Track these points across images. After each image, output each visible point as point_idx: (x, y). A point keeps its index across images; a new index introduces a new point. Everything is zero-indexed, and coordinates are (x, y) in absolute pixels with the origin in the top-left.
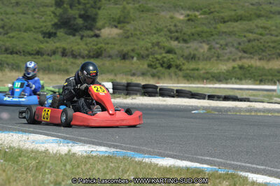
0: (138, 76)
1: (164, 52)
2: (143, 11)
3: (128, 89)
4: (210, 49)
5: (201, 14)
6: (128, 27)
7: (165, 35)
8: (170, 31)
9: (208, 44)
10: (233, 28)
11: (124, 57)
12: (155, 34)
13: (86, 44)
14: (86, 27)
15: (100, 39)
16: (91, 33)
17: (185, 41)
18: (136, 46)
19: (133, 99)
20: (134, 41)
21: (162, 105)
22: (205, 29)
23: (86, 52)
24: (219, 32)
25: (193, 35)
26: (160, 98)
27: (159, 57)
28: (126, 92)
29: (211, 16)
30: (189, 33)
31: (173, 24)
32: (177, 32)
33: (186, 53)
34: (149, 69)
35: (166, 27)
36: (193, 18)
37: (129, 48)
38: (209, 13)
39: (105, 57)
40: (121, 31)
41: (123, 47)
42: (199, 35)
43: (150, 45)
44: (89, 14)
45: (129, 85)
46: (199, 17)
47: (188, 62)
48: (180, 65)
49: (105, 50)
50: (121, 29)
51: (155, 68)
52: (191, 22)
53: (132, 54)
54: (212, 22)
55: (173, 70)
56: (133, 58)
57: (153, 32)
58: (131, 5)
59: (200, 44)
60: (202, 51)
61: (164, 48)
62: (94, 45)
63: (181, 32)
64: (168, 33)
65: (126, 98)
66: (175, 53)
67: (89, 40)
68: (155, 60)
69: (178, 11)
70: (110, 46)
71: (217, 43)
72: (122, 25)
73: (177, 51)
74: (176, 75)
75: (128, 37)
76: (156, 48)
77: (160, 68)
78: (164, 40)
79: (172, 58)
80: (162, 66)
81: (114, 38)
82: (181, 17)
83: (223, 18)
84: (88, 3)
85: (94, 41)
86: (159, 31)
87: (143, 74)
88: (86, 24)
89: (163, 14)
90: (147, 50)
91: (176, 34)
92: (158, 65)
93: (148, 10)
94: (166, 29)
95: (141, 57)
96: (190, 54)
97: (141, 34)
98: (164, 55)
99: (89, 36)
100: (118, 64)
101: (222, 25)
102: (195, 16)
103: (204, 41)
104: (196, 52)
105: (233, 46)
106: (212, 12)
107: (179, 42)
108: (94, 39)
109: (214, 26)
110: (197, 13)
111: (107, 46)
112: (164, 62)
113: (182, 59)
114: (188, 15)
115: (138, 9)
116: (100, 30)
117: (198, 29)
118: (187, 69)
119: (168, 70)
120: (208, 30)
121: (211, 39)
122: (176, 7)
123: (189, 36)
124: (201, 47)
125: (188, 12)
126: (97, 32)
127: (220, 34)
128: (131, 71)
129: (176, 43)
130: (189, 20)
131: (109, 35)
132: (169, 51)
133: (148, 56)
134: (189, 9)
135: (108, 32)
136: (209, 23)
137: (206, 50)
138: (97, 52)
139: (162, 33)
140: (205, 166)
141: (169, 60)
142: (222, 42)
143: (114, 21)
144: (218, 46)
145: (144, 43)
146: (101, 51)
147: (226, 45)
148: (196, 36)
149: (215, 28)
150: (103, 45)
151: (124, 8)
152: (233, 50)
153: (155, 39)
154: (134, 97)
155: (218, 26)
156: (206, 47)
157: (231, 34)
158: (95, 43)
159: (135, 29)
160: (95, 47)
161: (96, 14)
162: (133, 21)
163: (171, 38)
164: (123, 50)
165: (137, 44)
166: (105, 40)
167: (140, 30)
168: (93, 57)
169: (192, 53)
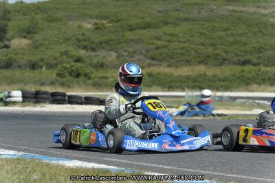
0: (48, 85)
1: (72, 60)
2: (51, 21)
3: (37, 98)
4: (118, 57)
5: (108, 23)
6: (37, 37)
7: (74, 44)
8: (78, 40)
9: (116, 52)
10: (141, 35)
11: (33, 66)
12: (63, 43)
15: (10, 50)
16: (1, 44)
17: (93, 50)
18: (45, 56)
19: (42, 107)
21: (70, 112)
22: (113, 37)
25: (101, 43)
26: (69, 106)
27: (67, 66)
28: (35, 100)
29: (119, 24)
30: (97, 41)
31: (80, 33)
32: (85, 40)
33: (94, 61)
34: (59, 78)
35: (74, 36)
36: (100, 26)
37: (38, 58)
38: (117, 22)
39: (15, 67)
40: (30, 41)
41: (31, 58)
42: (106, 43)
43: (58, 54)
45: (37, 93)
46: (107, 25)
47: (96, 70)
48: (88, 74)
49: (15, 60)
50: (30, 39)
51: (64, 77)
52: (98, 31)
53: (41, 64)
54: (120, 30)
55: (82, 78)
56: (41, 67)
57: (61, 41)
58: (39, 16)
59: (109, 53)
60: (110, 59)
61: (72, 56)
62: (4, 56)
63: (89, 40)
64: (76, 42)
65: (35, 106)
66: (83, 62)
68: (63, 69)
69: (86, 20)
70: (19, 56)
71: (125, 51)
72: (32, 35)
73: (85, 59)
74: (85, 83)
75: (37, 47)
76: (65, 57)
77: (69, 77)
78: (72, 48)
79: (81, 67)
80: (71, 75)
81: (23, 49)
82: (89, 26)
83: (130, 26)
85: (4, 52)
86: (67, 40)
87: (52, 83)
89: (70, 23)
90: (56, 59)
91: (84, 43)
92: (67, 74)
93: (56, 20)
94: (73, 38)
95: (50, 67)
96: (98, 63)
97: (49, 44)
98: (73, 64)
100: (28, 73)
101: (130, 32)
102: (103, 25)
103: (112, 50)
104: (104, 61)
105: (141, 53)
106: (120, 20)
107: (87, 51)
108: (5, 49)
109: (122, 34)
110: (105, 22)
111: (16, 56)
112: (72, 71)
113: (90, 67)
114: (96, 24)
115: (46, 19)
116: (9, 40)
117: (106, 37)
118: (96, 77)
119: (77, 79)
120: (116, 38)
121: (119, 46)
122: (83, 16)
123: (97, 44)
124: (109, 55)
125: (95, 21)
126: (7, 43)
127: (128, 41)
128: (40, 80)
129: (84, 51)
130: (96, 28)
131: (19, 45)
132: (78, 60)
133: (56, 65)
134: (97, 17)
135: (18, 43)
136: (117, 31)
137: (114, 58)
138: (7, 63)
139: (70, 42)
141: (77, 68)
142: (130, 50)
143: (23, 31)
144: (126, 53)
145: (53, 53)
146: (11, 62)
147: (134, 52)
148: (104, 45)
149: (123, 36)
150: (12, 55)
151: (33, 18)
152: (142, 57)
153: (63, 48)
154: (43, 105)
155: (126, 34)
156: (114, 55)
157: (138, 41)
158: (5, 54)
159: (44, 39)
160: (4, 58)
161: (6, 26)
162: (42, 30)
163: (79, 47)
164: (31, 60)
165: (45, 54)
166: (14, 50)
167: (48, 40)
168: (3, 68)
169: (101, 61)
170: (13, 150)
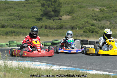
0: (80, 36)
2: (80, 8)
4: (110, 24)
5: (106, 8)
6: (74, 15)
7: (91, 18)
8: (93, 16)
9: (110, 21)
11: (73, 28)
12: (86, 18)
13: (56, 23)
14: (55, 15)
15: (62, 21)
16: (58, 18)
17: (99, 20)
20: (77, 21)
22: (108, 15)
23: (56, 27)
24: (114, 16)
25: (103, 18)
26: (89, 45)
27: (88, 28)
29: (111, 9)
30: (101, 17)
31: (94, 13)
32: (96, 16)
33: (100, 26)
34: (84, 33)
35: (91, 14)
36: (103, 10)
37: (75, 24)
38: (110, 8)
39: (64, 29)
40: (71, 17)
41: (72, 24)
43: (84, 22)
44: (56, 10)
46: (105, 10)
47: (101, 30)
48: (97, 31)
49: (64, 25)
50: (71, 16)
51: (87, 33)
52: (102, 12)
53: (76, 27)
54: (111, 12)
55: (94, 33)
56: (76, 28)
58: (75, 5)
59: (106, 22)
60: (107, 24)
61: (90, 24)
62: (59, 23)
63: (97, 16)
66: (95, 26)
67: (57, 21)
68: (86, 29)
69: (96, 7)
70: (66, 23)
71: (114, 21)
72: (71, 14)
73: (96, 25)
74: (96, 35)
75: (74, 19)
76: (87, 24)
77: (89, 33)
78: (90, 20)
79: (94, 28)
80: (89, 32)
81: (68, 20)
82: (97, 10)
83: (116, 10)
84: (56, 5)
85: (59, 21)
86: (87, 16)
87: (81, 36)
88: (55, 14)
89: (89, 9)
90: (83, 25)
91: (95, 18)
92: (88, 32)
93: (83, 7)
94: (90, 15)
95: (80, 28)
97: (80, 18)
98: (90, 27)
99: (57, 20)
101: (115, 13)
102: (104, 9)
103: (108, 20)
104: (104, 25)
106: (111, 7)
107: (97, 21)
108: (59, 20)
109: (112, 13)
110: (104, 8)
111: (65, 24)
112: (90, 30)
113: (98, 28)
114: (100, 9)
115: (78, 7)
116: (61, 16)
117: (105, 15)
118: (101, 33)
119: (92, 34)
120: (110, 15)
121: (111, 19)
122: (95, 6)
123: (101, 18)
124: (107, 23)
125: (100, 8)
126: (60, 18)
128: (76, 34)
129: (95, 21)
130: (101, 11)
131: (66, 19)
132: (92, 25)
133: (83, 27)
134: (101, 6)
135: (65, 17)
136: (110, 12)
137: (109, 24)
138: (61, 27)
139: (89, 17)
140: (111, 73)
141: (92, 29)
142: (116, 20)
143: (68, 12)
144: (114, 22)
145: (81, 22)
146: (62, 26)
148: (104, 18)
149: (113, 14)
150: (63, 23)
151: (72, 6)
153: (86, 20)
155: (114, 13)
156: (109, 23)
158: (60, 22)
159: (77, 16)
160: (59, 24)
161: (60, 10)
162: (76, 12)
163: (93, 19)
164: (72, 25)
165: (78, 23)
166: (64, 21)
167: (79, 16)
168: (59, 29)
169: (103, 26)
170: (66, 66)
